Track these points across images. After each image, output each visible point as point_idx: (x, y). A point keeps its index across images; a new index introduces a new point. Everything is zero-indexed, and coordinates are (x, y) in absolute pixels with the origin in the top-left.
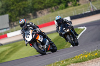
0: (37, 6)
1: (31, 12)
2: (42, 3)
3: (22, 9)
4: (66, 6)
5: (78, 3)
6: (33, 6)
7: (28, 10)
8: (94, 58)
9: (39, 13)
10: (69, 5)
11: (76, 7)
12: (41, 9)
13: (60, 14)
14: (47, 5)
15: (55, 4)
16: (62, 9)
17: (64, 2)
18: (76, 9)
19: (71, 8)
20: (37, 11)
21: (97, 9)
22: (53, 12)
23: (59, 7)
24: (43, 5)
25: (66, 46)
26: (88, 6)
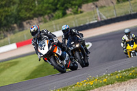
0: (23, 14)
1: (16, 23)
2: (31, 10)
3: (3, 18)
4: (64, 14)
5: (80, 10)
6: (18, 14)
7: (12, 19)
8: (102, 85)
9: (27, 23)
10: (68, 12)
11: (77, 16)
12: (30, 18)
13: (56, 25)
14: (37, 13)
15: (49, 11)
16: (59, 18)
17: (61, 8)
18: (77, 18)
19: (71, 17)
20: (25, 21)
21: (106, 18)
22: (45, 22)
23: (54, 15)
24: (33, 12)
26: (94, 14)
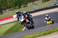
0: (3, 7)
2: (6, 5)
5: (26, 5)
8: (36, 37)
9: (4, 11)
10: (22, 6)
12: (5, 9)
14: (8, 7)
15: (13, 6)
16: (17, 9)
17: (18, 5)
18: (25, 9)
22: (12, 11)
25: (20, 30)
26: (33, 7)
